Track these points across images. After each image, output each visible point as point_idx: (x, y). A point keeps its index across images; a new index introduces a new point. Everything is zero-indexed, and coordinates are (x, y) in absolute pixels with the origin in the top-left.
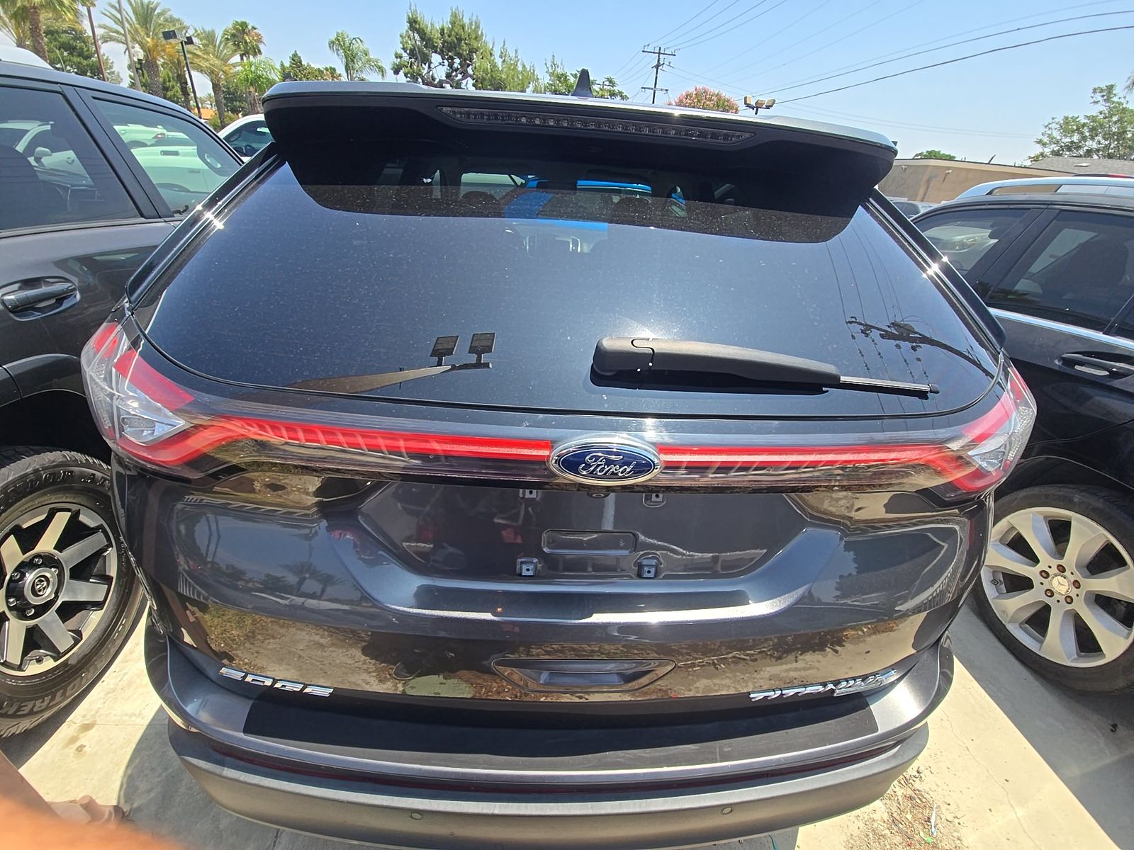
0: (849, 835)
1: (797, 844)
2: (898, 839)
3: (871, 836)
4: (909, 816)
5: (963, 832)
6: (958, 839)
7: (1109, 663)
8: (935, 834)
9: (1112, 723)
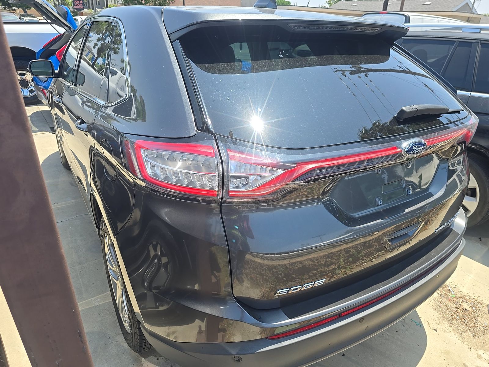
0: (432, 306)
1: (420, 317)
2: (445, 300)
3: (438, 303)
4: (444, 292)
5: (461, 289)
6: (461, 292)
7: (473, 213)
8: (454, 293)
9: (479, 238)
